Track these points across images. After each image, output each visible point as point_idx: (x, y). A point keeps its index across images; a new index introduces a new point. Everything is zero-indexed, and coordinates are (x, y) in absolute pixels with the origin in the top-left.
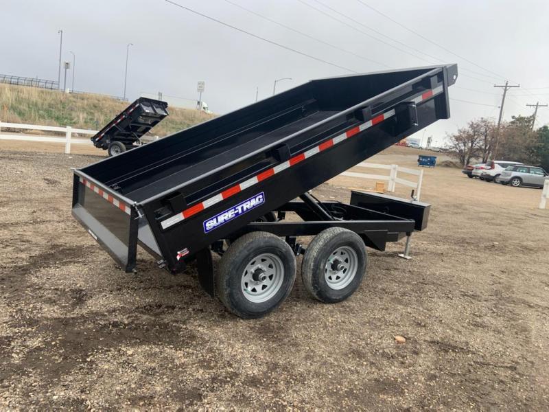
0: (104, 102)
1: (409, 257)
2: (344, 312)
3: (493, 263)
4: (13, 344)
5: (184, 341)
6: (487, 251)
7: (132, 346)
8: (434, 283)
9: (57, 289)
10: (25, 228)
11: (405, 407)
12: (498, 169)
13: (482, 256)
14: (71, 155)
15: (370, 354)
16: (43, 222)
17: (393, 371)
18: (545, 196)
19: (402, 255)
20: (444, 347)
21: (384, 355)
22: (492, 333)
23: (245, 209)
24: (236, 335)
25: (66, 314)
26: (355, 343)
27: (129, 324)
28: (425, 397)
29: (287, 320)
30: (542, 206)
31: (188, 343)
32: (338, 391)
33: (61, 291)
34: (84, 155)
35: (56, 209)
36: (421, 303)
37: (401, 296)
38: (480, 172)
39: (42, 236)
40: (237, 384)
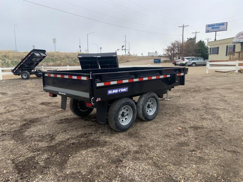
0: (9, 53)
1: (169, 100)
2: (156, 123)
3: (199, 97)
4: (36, 159)
5: (103, 144)
6: (194, 92)
7: (85, 149)
8: (182, 107)
9: (39, 136)
10: (7, 115)
11: (192, 149)
12: (186, 61)
13: (194, 94)
14: (3, 80)
15: (172, 135)
16: (12, 111)
17: (182, 139)
18: (208, 68)
19: (166, 99)
20: (196, 128)
21: (176, 134)
22: (209, 121)
23: (121, 91)
24: (121, 139)
25: (50, 144)
26: (165, 133)
27: (78, 143)
28: (197, 145)
29: (137, 130)
30: (207, 72)
31: (105, 145)
32: (167, 149)
33: (41, 136)
34: (10, 80)
35: (14, 105)
36: (181, 115)
37: (173, 114)
38: (179, 63)
39: (16, 117)
40: (131, 154)
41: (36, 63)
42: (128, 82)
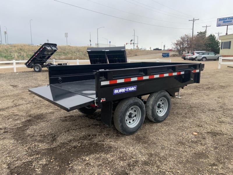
0: (24, 47)
1: (180, 97)
2: (167, 125)
3: (214, 95)
4: (33, 164)
5: (107, 150)
6: (208, 90)
7: (87, 155)
8: (195, 107)
9: (41, 135)
10: (13, 109)
11: (212, 163)
12: (196, 55)
13: (208, 92)
14: (17, 72)
15: (186, 143)
16: (19, 105)
17: (200, 148)
18: (220, 63)
19: (177, 97)
20: (214, 134)
21: (192, 142)
22: (228, 125)
23: (129, 90)
24: (128, 143)
25: (50, 146)
26: (178, 138)
27: (80, 146)
28: (218, 157)
29: (145, 133)
30: (219, 67)
31: (110, 151)
32: (182, 161)
33: (43, 136)
34: (23, 72)
35: (22, 99)
36: (195, 117)
37: (185, 115)
38: (188, 57)
39: (22, 111)
40: (139, 166)
41: (47, 56)
42: (137, 80)
